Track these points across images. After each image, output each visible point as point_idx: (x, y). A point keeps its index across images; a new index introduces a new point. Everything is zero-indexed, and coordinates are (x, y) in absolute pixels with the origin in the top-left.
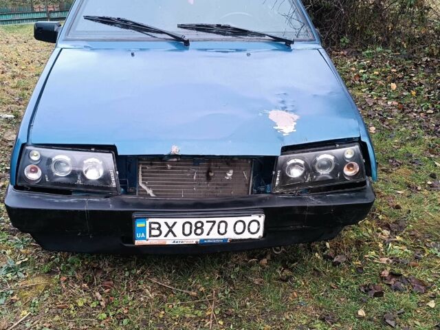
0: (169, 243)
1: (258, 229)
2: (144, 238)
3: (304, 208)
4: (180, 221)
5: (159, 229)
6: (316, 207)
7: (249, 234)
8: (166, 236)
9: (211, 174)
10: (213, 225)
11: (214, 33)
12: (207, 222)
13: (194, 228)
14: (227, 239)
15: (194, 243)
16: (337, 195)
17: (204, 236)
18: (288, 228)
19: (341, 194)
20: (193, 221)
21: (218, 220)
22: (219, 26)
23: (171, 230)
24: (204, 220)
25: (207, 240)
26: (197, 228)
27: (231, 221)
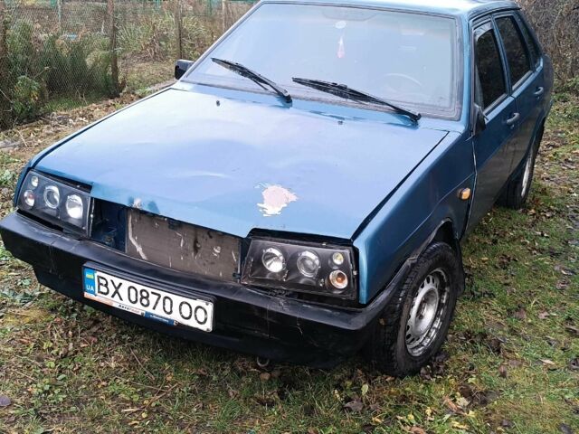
0: (115, 305)
1: (206, 320)
2: (93, 293)
3: (263, 310)
4: (126, 284)
5: (106, 285)
6: (278, 313)
7: (196, 322)
8: (113, 296)
9: (199, 246)
10: (159, 299)
11: (332, 93)
12: (153, 293)
13: (139, 297)
14: (172, 321)
15: (140, 314)
16: (316, 309)
17: (149, 309)
18: (252, 332)
19: (322, 309)
20: (139, 288)
21: (163, 294)
22: (335, 85)
23: (116, 292)
24: (150, 290)
25: (152, 314)
26: (142, 297)
27: (177, 300)
